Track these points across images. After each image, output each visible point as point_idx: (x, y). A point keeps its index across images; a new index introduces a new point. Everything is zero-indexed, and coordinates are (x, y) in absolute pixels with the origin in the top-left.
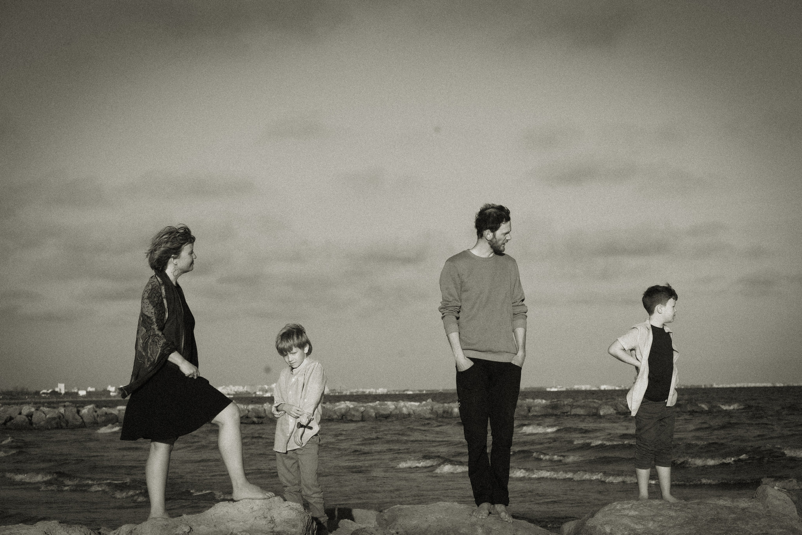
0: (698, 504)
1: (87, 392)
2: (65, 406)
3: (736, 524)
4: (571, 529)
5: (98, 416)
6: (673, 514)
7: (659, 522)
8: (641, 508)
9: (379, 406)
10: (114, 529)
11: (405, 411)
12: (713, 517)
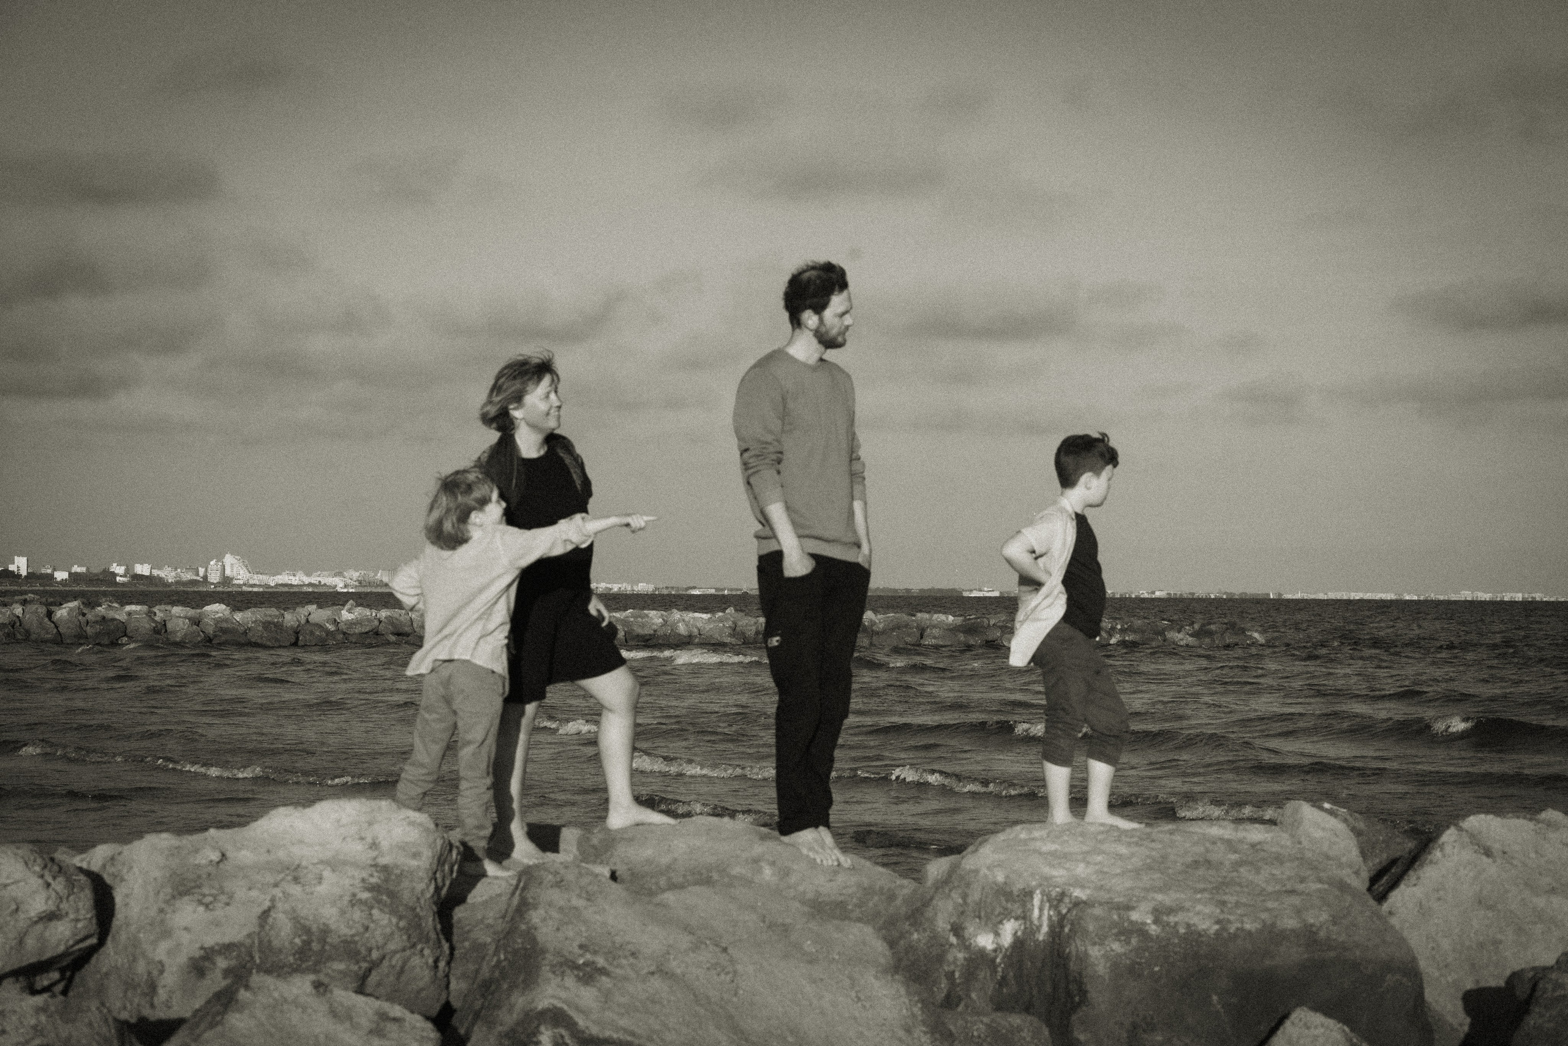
0: (1171, 834)
1: (70, 574)
2: (24, 603)
3: (1237, 871)
4: (940, 871)
5: (88, 623)
6: (1123, 850)
7: (1096, 864)
8: (1066, 838)
9: (632, 619)
10: (81, 853)
11: (682, 629)
12: (1197, 858)
